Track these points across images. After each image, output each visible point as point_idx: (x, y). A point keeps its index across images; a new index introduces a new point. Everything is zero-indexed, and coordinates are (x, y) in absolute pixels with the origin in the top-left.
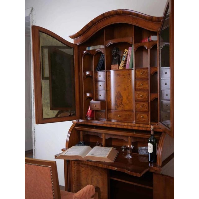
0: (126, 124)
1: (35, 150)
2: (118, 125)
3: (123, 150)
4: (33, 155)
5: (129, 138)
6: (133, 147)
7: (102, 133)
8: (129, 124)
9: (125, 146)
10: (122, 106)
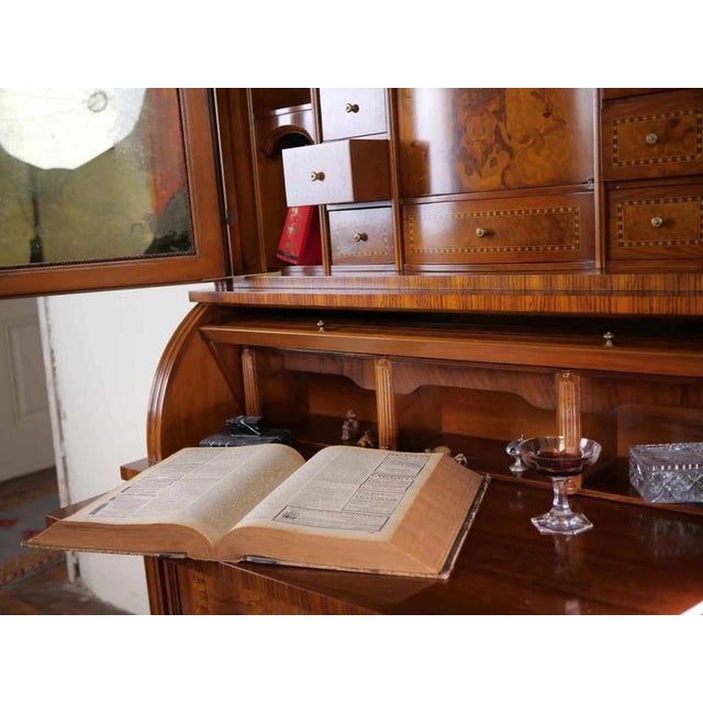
0: (535, 282)
1: (68, 461)
2: (476, 292)
3: (517, 468)
4: (61, 487)
6: (597, 449)
8: (561, 281)
9: (534, 444)
10: (503, 159)
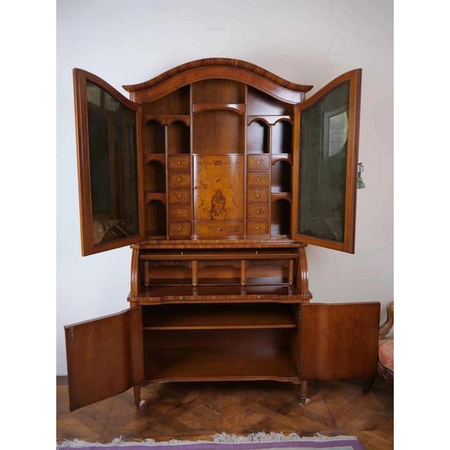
5: (243, 262)
7: (192, 260)
10: (224, 214)
